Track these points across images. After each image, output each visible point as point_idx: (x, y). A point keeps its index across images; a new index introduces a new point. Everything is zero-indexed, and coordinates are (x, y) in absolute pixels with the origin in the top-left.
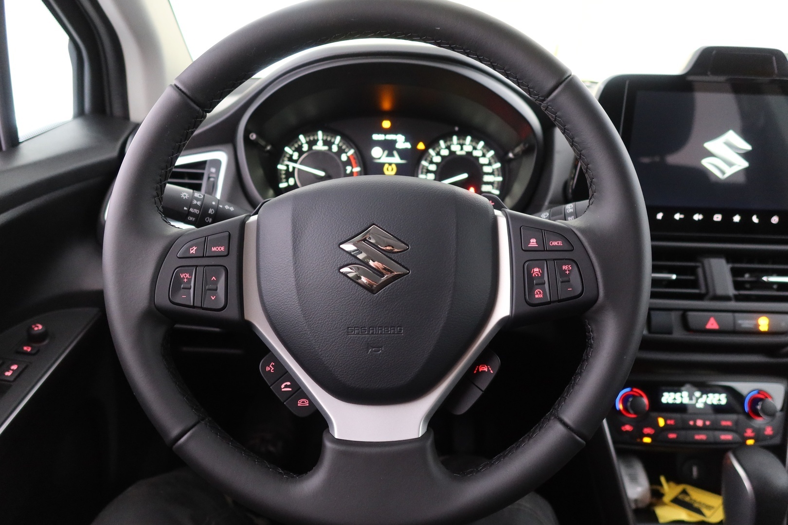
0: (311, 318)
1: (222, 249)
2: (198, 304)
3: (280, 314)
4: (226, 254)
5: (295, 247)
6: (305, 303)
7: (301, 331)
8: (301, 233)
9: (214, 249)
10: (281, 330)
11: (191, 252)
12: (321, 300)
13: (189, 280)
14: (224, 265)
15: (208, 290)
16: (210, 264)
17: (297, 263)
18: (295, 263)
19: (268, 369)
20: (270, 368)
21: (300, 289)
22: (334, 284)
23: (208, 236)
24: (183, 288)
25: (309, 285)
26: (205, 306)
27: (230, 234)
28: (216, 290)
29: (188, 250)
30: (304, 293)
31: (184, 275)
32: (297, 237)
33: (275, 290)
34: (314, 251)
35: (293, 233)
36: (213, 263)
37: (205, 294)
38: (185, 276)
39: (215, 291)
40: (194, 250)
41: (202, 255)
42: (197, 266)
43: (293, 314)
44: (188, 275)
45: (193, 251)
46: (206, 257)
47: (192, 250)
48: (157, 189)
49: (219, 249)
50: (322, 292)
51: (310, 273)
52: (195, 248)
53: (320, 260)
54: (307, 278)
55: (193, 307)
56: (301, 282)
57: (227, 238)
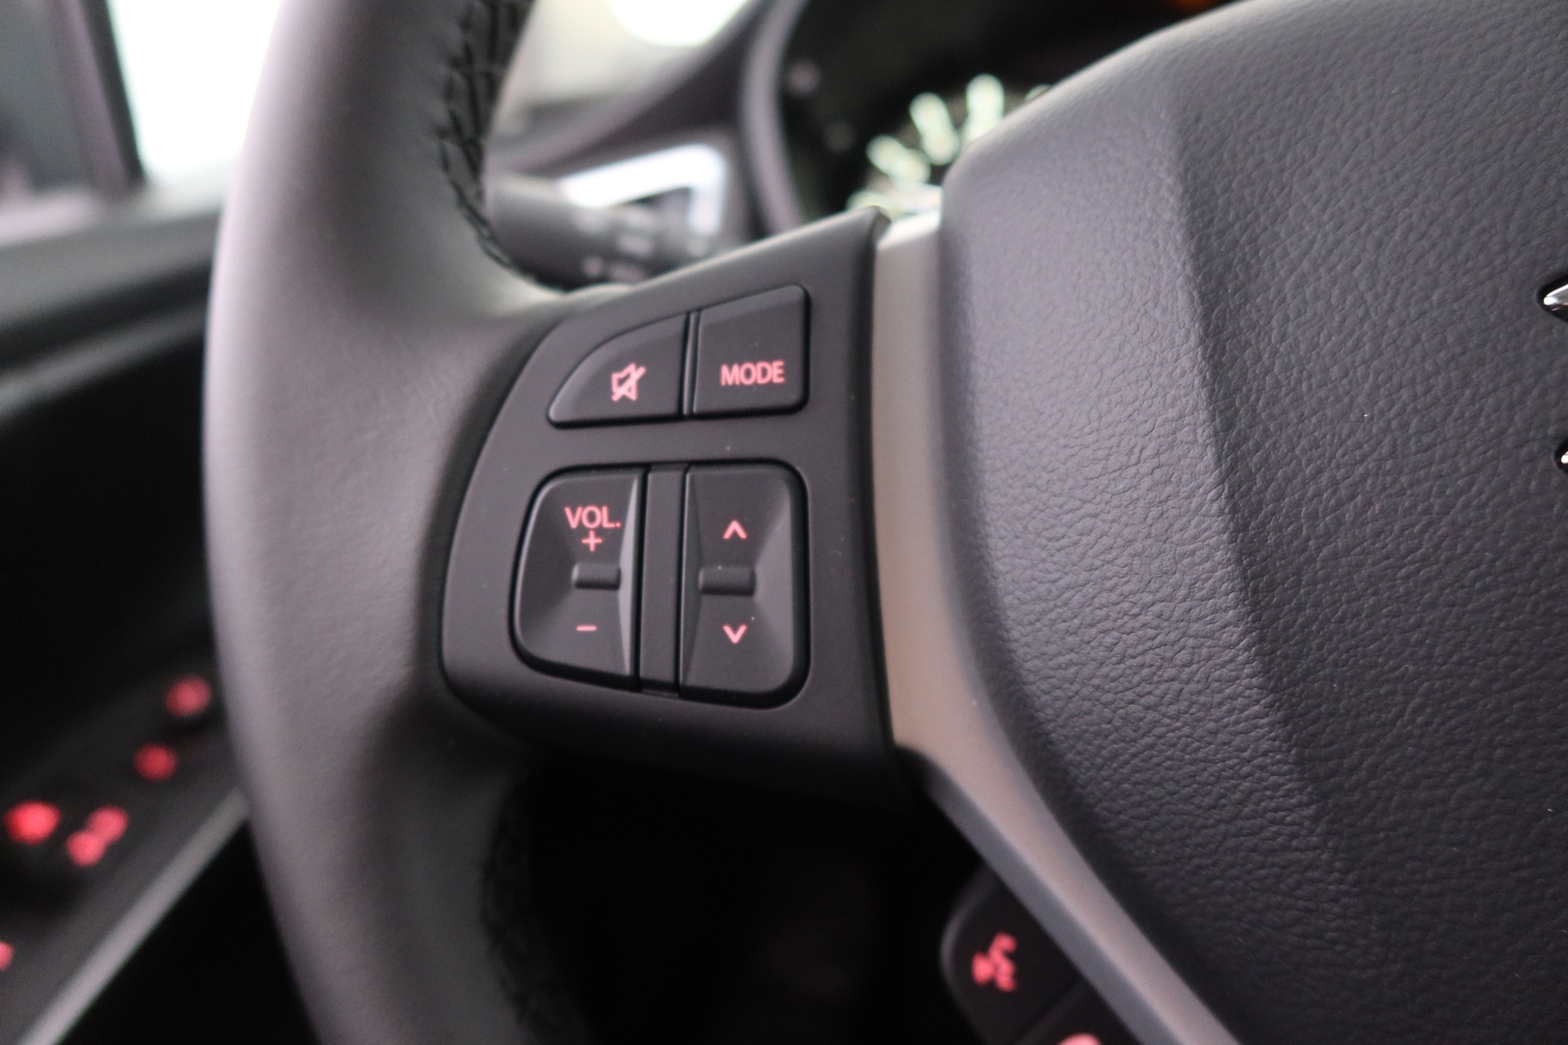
0: (1352, 770)
1: (775, 372)
2: (655, 666)
3: (1129, 732)
4: (793, 397)
5: (1219, 330)
6: (1308, 672)
7: (1285, 848)
8: (1253, 240)
9: (732, 375)
10: (1123, 825)
11: (619, 392)
12: (1429, 657)
13: (612, 539)
14: (782, 456)
15: (712, 590)
16: (716, 454)
17: (1241, 424)
18: (1228, 426)
19: (982, 969)
20: (995, 966)
21: (1271, 586)
22: (1526, 553)
23: (699, 310)
24: (582, 585)
25: (1335, 556)
26: (693, 679)
27: (807, 303)
28: (748, 590)
29: (600, 383)
30: (1300, 608)
31: (582, 513)
32: (1229, 267)
33: (1089, 590)
34: (1357, 346)
35: (1200, 249)
36: (728, 450)
37: (695, 615)
38: (592, 517)
39: (740, 600)
40: (632, 383)
41: (668, 407)
42: (646, 467)
43: (1221, 737)
44: (602, 516)
45: (626, 386)
46: (694, 417)
47: (621, 382)
48: (449, 93)
49: (756, 370)
50: (1433, 604)
51: (1335, 483)
52: (635, 373)
53: (1405, 394)
54: (1314, 517)
55: (635, 683)
56: (1271, 539)
57: (797, 318)
